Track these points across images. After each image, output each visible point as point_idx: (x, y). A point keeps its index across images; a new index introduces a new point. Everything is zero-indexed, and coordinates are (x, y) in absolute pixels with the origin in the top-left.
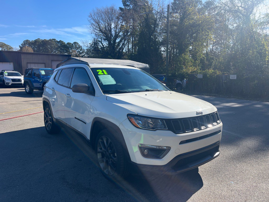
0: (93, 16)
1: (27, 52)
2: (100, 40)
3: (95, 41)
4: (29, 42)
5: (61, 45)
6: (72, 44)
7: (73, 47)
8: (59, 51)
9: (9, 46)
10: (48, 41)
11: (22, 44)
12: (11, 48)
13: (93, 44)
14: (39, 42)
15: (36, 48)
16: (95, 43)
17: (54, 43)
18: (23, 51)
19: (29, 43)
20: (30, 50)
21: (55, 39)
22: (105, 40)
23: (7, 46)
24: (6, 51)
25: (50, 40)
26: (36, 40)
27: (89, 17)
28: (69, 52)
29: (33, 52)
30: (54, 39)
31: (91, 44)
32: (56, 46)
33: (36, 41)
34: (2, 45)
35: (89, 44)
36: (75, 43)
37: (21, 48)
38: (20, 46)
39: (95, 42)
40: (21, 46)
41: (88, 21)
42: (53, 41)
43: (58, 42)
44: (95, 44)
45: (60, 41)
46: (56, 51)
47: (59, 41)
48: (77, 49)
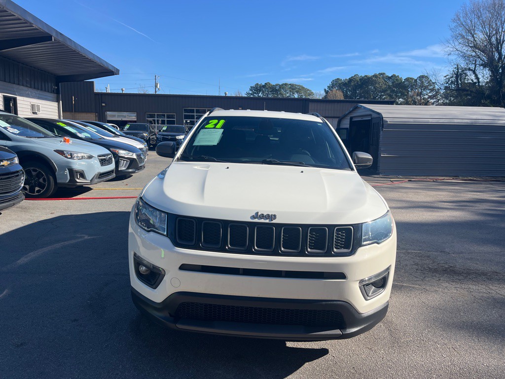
0: (461, 19)
1: (334, 99)
2: (472, 67)
3: (458, 69)
4: (340, 82)
5: (392, 83)
6: (416, 81)
7: (416, 85)
8: (387, 94)
9: (308, 90)
10: (371, 78)
11: (329, 87)
12: (311, 94)
13: (452, 77)
14: (356, 80)
15: (350, 91)
16: (459, 75)
17: (381, 80)
18: (329, 98)
19: (340, 84)
20: (340, 96)
21: (384, 74)
22: (484, 66)
23: (306, 90)
24: (303, 99)
25: (375, 76)
26: (352, 77)
27: (454, 21)
28: (406, 95)
29: (342, 98)
30: (381, 74)
31: (447, 77)
32: (384, 86)
33: (351, 80)
34: (300, 89)
35: (445, 76)
36: (422, 77)
37: (327, 92)
38: (325, 90)
39: (458, 72)
40: (327, 89)
41: (451, 29)
42: (379, 78)
43: (390, 78)
44: (457, 77)
45: (394, 76)
46: (383, 95)
47: (390, 76)
48: (424, 89)
